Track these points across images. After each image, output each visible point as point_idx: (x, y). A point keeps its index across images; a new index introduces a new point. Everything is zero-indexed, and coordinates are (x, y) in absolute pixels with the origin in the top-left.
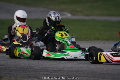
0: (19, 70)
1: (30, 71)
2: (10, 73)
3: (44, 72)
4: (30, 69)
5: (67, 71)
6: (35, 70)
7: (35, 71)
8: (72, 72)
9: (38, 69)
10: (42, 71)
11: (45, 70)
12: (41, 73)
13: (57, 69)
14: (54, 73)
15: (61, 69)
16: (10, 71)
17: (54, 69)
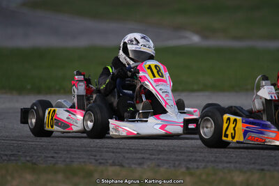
0: (76, 151)
1: (102, 152)
2: (56, 155)
3: (136, 153)
4: (103, 147)
5: (189, 152)
6: (115, 150)
7: (113, 152)
8: (201, 154)
9: (120, 148)
10: (131, 153)
11: (138, 149)
12: (129, 155)
13: (166, 149)
14: (159, 155)
15: (176, 148)
16: (56, 153)
17: (160, 147)
